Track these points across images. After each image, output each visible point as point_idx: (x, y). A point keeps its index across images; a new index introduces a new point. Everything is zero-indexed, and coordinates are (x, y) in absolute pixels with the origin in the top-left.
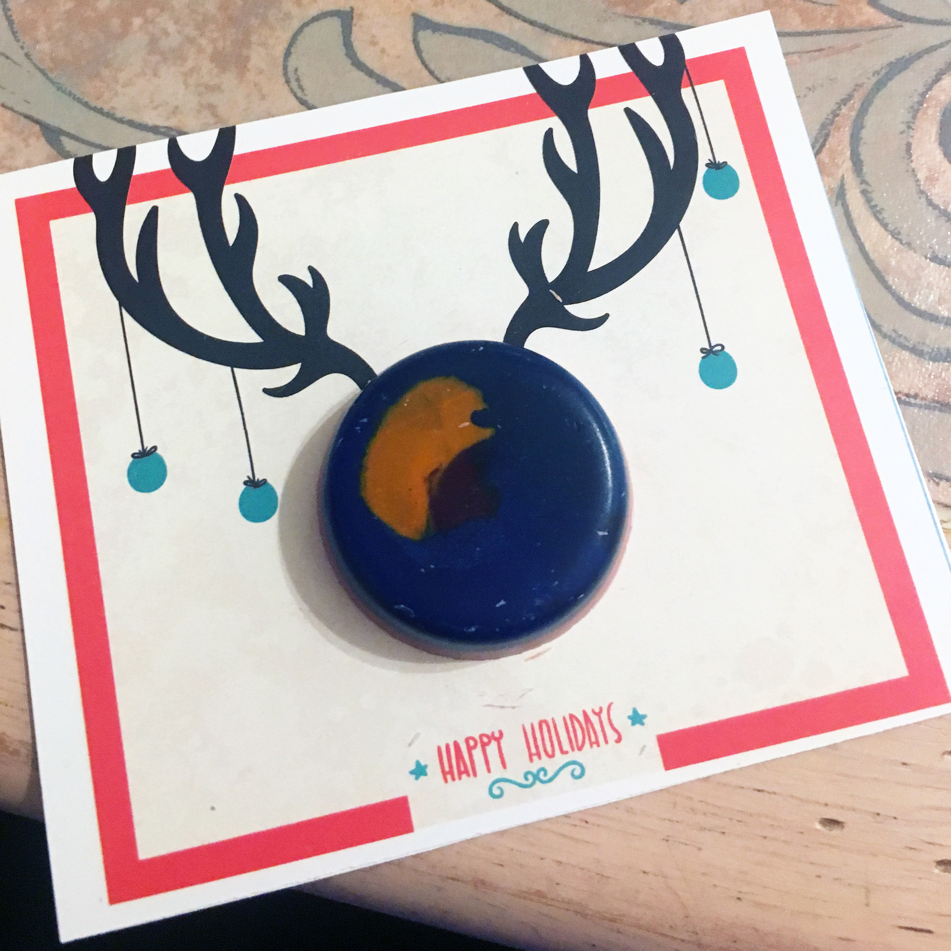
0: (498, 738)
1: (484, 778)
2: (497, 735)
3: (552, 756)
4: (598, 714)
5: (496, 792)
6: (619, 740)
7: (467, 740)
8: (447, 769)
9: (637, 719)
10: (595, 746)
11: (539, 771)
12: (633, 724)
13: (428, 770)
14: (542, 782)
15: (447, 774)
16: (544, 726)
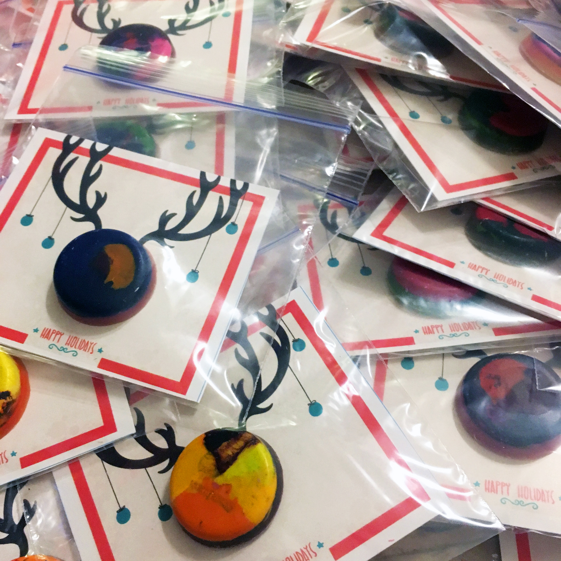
1: (51, 342)
3: (71, 347)
4: (91, 344)
6: (91, 353)
11: (66, 348)
14: (64, 352)
15: (43, 335)
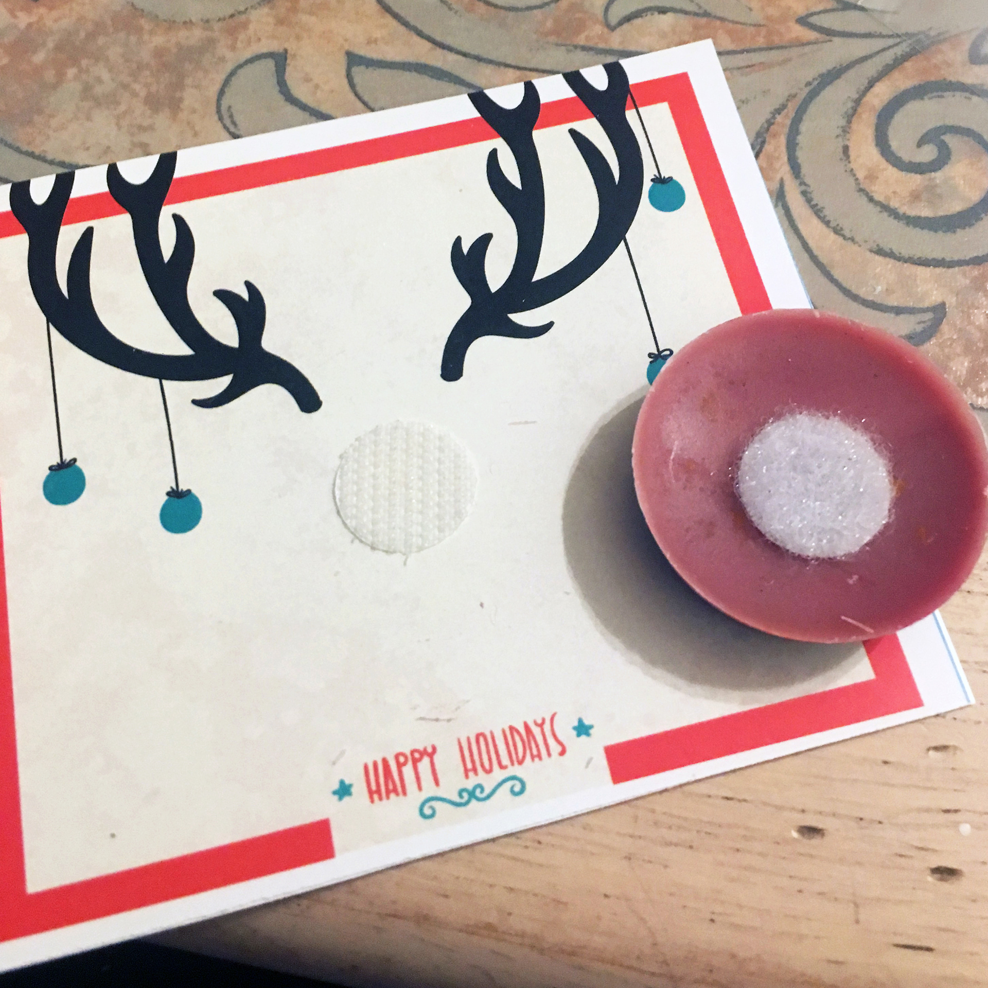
0: (431, 753)
2: (430, 750)
5: (427, 811)
7: (397, 757)
8: (374, 787)
9: (582, 729)
10: (537, 759)
12: (579, 735)
13: (353, 790)
16: (482, 740)
